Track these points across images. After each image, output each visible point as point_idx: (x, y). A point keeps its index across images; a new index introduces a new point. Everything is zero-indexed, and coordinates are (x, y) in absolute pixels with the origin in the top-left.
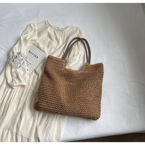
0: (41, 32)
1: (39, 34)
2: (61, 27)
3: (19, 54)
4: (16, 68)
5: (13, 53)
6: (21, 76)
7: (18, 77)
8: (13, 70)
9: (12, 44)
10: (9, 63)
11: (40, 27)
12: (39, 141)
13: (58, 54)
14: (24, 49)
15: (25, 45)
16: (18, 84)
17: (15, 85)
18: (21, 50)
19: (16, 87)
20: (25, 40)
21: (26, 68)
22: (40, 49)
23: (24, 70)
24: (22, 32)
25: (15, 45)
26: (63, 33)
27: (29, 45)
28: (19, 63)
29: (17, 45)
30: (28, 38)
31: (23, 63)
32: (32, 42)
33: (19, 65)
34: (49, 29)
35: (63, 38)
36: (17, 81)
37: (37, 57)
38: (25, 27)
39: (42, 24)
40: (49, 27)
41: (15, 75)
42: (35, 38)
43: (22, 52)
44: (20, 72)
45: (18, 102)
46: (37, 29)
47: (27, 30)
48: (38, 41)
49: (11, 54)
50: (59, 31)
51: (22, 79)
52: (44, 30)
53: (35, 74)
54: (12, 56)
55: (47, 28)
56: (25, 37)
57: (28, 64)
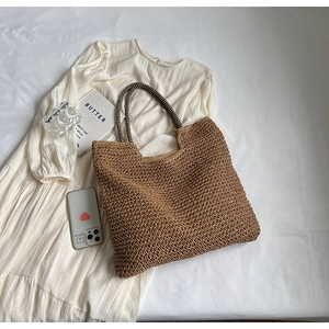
0: (118, 63)
1: (114, 68)
2: (166, 58)
3: (63, 107)
4: (54, 136)
5: (51, 103)
6: (63, 158)
7: (54, 160)
8: (46, 142)
9: (49, 81)
10: (38, 124)
11: (116, 53)
14: (76, 99)
15: (79, 89)
16: (52, 175)
17: (46, 176)
18: (68, 98)
19: (49, 182)
20: (81, 77)
21: (76, 140)
23: (70, 144)
24: (75, 58)
25: (57, 84)
26: (167, 71)
27: (87, 88)
29: (62, 85)
30: (88, 72)
31: (71, 128)
32: (95, 84)
33: (61, 132)
34: (137, 59)
35: (166, 83)
36: (52, 168)
37: (104, 120)
38: (84, 47)
39: (123, 45)
40: (139, 55)
41: (48, 153)
42: (104, 75)
43: (72, 103)
44: (62, 147)
45: (48, 216)
46: (109, 56)
47: (87, 56)
48: (108, 83)
49: (45, 104)
50: (160, 68)
51: (63, 164)
52: (126, 59)
54: (46, 109)
55: (132, 56)
56: (81, 70)
57: (82, 132)
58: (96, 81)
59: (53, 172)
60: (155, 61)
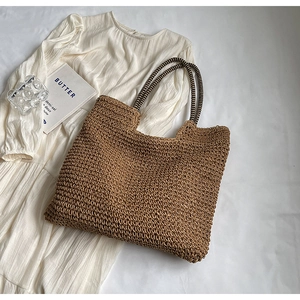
0: (92, 36)
1: (87, 43)
2: (142, 30)
3: (30, 81)
4: (19, 113)
5: (18, 78)
6: (27, 134)
7: (19, 137)
8: (11, 118)
10: (4, 100)
11: (91, 26)
12: (43, 292)
13: (124, 94)
14: (46, 72)
15: (49, 64)
16: (15, 151)
17: (8, 152)
18: (37, 74)
19: (11, 160)
20: (52, 52)
21: (43, 116)
22: (84, 77)
23: (36, 121)
24: (47, 32)
25: (27, 59)
26: (143, 43)
27: (58, 63)
28: (28, 103)
29: (31, 61)
30: (57, 47)
31: (38, 104)
32: (66, 59)
33: (26, 108)
34: (111, 32)
35: (143, 56)
36: (16, 145)
37: (73, 95)
38: (58, 22)
39: (98, 18)
40: (114, 28)
41: (12, 129)
42: (76, 48)
43: (40, 78)
44: (27, 124)
45: (9, 195)
46: (83, 30)
47: (60, 30)
48: (81, 58)
49: (13, 79)
50: (135, 40)
51: (27, 141)
52: (100, 32)
53: (62, 135)
54: (13, 84)
55: (106, 29)
56: (51, 44)
57: (50, 108)
58: (68, 55)
59: (16, 148)
60: (131, 33)
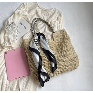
0: (31, 10)
1: (29, 12)
2: (47, 8)
3: (12, 23)
4: (9, 34)
5: (8, 22)
6: (11, 40)
7: (9, 41)
8: (6, 35)
9: (8, 15)
10: (3, 29)
11: (30, 6)
12: (19, 91)
14: (17, 20)
15: (18, 18)
16: (8, 46)
17: (5, 46)
19: (6, 48)
20: (18, 14)
21: (16, 34)
22: (29, 22)
23: (14, 36)
24: (16, 8)
25: (10, 16)
26: (47, 12)
27: (20, 18)
28: (12, 30)
29: (12, 17)
30: (21, 12)
33: (11, 32)
36: (8, 44)
37: (26, 28)
39: (33, 4)
40: (38, 7)
41: (7, 38)
42: (26, 13)
43: (15, 22)
44: (11, 36)
46: (28, 7)
47: (21, 7)
48: (28, 16)
49: (6, 23)
50: (45, 11)
51: (11, 42)
52: (33, 8)
55: (35, 7)
56: (18, 12)
57: (18, 32)
58: (24, 15)
59: (8, 45)
60: (43, 9)
